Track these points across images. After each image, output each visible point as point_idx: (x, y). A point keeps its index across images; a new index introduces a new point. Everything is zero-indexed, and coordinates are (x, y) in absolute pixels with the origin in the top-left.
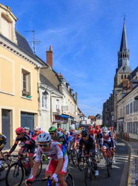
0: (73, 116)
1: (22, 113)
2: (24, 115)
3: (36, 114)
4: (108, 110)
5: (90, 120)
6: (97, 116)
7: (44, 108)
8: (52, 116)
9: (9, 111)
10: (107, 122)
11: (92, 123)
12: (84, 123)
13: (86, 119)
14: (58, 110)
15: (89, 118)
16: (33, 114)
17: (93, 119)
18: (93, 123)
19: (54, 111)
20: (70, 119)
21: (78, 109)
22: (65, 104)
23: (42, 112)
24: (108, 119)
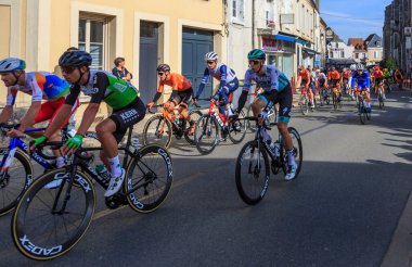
0: (309, 39)
1: (186, 29)
2: (189, 35)
3: (218, 32)
4: (397, 22)
5: (352, 48)
6: (369, 38)
7: (236, 20)
8: (256, 38)
9: (157, 25)
10: (395, 52)
11: (357, 57)
12: (337, 56)
13: (341, 45)
14: (271, 24)
15: (349, 44)
16: (212, 33)
17: (361, 46)
18: (361, 56)
19: (262, 25)
20: (299, 45)
21: (322, 21)
22: (287, 10)
23: (231, 28)
24: (397, 46)
